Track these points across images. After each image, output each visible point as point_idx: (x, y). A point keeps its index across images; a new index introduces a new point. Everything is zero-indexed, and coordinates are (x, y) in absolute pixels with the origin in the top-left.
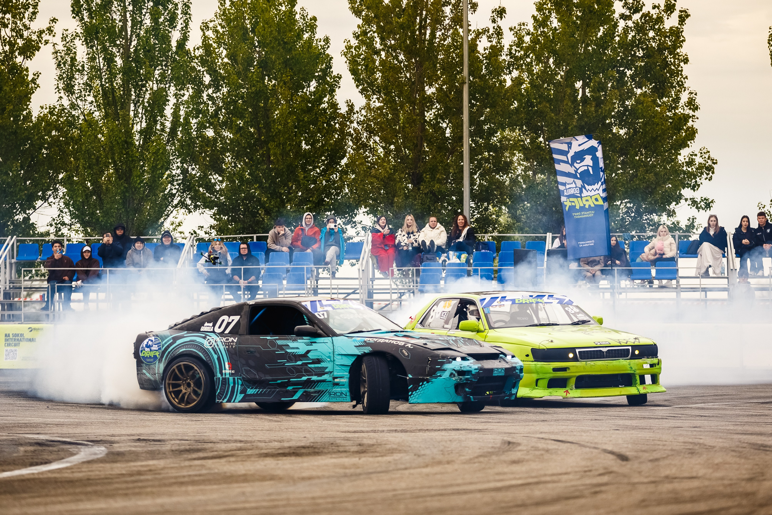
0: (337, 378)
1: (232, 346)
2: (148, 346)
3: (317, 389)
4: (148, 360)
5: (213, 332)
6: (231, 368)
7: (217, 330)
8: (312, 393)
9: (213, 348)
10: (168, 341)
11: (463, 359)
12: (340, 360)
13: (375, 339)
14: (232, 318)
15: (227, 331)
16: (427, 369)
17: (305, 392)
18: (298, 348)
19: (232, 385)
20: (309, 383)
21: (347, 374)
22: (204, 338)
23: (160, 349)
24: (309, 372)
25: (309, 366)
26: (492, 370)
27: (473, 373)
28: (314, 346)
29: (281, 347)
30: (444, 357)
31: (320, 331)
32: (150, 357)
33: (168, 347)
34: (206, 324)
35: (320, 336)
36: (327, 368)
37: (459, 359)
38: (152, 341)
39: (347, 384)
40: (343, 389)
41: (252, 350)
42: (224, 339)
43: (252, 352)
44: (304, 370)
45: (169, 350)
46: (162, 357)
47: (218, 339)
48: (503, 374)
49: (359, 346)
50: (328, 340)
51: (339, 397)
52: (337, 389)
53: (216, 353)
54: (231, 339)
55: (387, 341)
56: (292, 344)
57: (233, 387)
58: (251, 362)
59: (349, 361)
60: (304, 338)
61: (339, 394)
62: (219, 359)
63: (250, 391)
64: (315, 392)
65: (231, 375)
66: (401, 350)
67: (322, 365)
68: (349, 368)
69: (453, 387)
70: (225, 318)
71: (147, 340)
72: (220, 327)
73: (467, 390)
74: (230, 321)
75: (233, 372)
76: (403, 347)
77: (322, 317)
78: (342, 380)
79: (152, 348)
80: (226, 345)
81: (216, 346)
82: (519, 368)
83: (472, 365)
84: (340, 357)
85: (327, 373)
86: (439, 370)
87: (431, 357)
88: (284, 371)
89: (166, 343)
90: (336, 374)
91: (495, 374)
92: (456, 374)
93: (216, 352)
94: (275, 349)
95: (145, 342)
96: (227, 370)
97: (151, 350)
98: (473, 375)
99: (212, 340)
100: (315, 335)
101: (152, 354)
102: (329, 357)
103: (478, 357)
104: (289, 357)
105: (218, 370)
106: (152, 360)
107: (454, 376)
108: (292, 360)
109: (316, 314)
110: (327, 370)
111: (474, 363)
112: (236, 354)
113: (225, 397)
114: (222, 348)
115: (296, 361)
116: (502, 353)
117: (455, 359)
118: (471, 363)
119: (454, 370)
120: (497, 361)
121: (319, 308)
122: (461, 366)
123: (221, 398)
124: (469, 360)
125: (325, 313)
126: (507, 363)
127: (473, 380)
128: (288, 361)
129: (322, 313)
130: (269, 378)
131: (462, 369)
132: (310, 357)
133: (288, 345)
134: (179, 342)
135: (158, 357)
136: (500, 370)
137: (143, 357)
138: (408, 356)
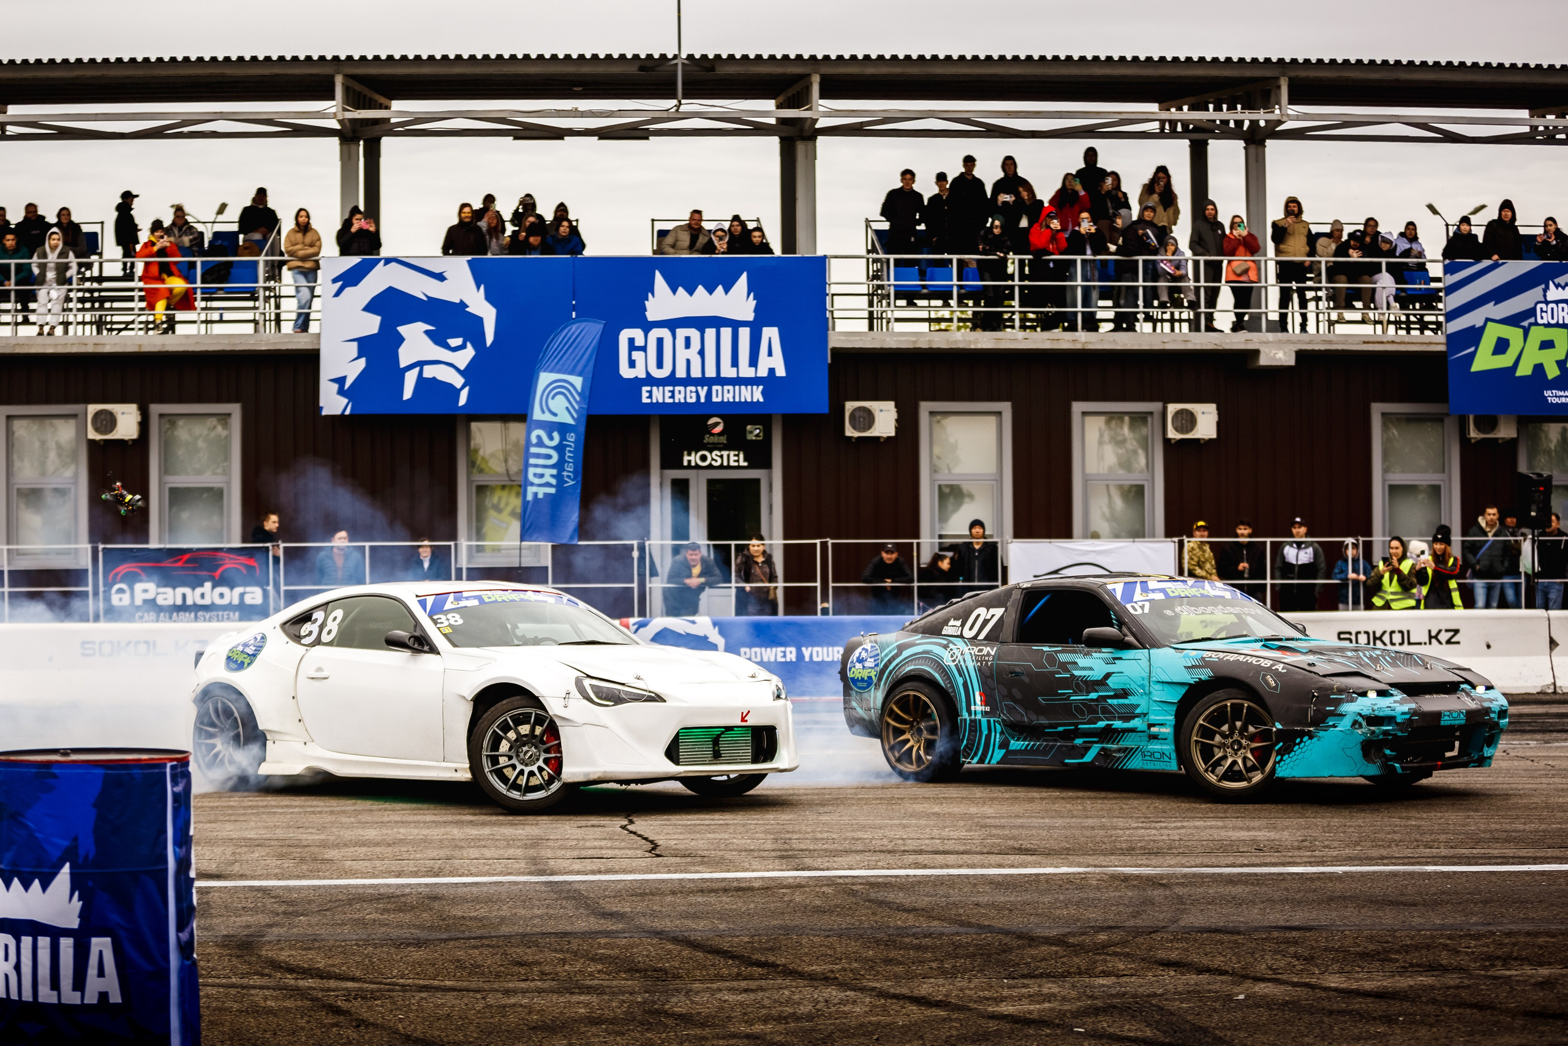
0: (1154, 725)
1: (987, 662)
2: (860, 660)
3: (1123, 744)
5: (961, 636)
6: (985, 702)
7: (968, 634)
8: (1115, 751)
9: (956, 666)
10: (890, 651)
11: (1381, 693)
12: (1160, 693)
13: (1221, 655)
14: (992, 611)
15: (982, 636)
16: (1310, 713)
17: (1103, 749)
18: (1091, 669)
19: (985, 732)
20: (1108, 734)
21: (1170, 718)
22: (946, 647)
23: (877, 665)
24: (1108, 713)
25: (1110, 701)
26: (1438, 715)
27: (1399, 719)
28: (1118, 666)
29: (1064, 666)
30: (1341, 691)
31: (1130, 639)
32: (863, 679)
33: (890, 662)
34: (952, 622)
35: (1129, 646)
36: (1138, 706)
37: (1372, 695)
38: (866, 650)
39: (1171, 738)
40: (1165, 747)
41: (1017, 670)
42: (976, 649)
43: (1017, 674)
44: (1102, 708)
45: (891, 667)
46: (880, 680)
47: (966, 649)
48: (1463, 722)
49: (1193, 667)
50: (1141, 654)
51: (1158, 760)
52: (1155, 746)
53: (961, 675)
54: (986, 650)
55: (1241, 658)
56: (1082, 661)
57: (988, 737)
58: (1016, 692)
59: (1176, 695)
60: (1104, 650)
61: (1157, 755)
62: (965, 685)
63: (1015, 745)
64: (1119, 750)
65: (985, 714)
66: (1266, 675)
67: (1131, 700)
68: (1174, 708)
69: (1359, 747)
70: (982, 611)
71: (859, 650)
72: (971, 629)
73: (1388, 752)
74: (988, 617)
75: (988, 709)
76: (1269, 669)
77: (1140, 611)
78: (1163, 730)
79: (867, 664)
80: (977, 661)
81: (962, 663)
82: (1497, 709)
83: (1399, 705)
84: (1159, 687)
85: (1138, 716)
86: (1333, 714)
87: (1319, 689)
88: (1068, 709)
89: (886, 655)
90: (1153, 718)
91: (1445, 721)
92: (1364, 723)
93: (961, 672)
94: (1055, 669)
95: (856, 653)
96: (978, 707)
97: (864, 667)
98: (1397, 724)
99: (957, 651)
100: (1121, 645)
101: (865, 675)
102: (1142, 686)
103: (1412, 689)
104: (1077, 685)
105: (964, 704)
106: (865, 684)
107: (1361, 726)
108: (1081, 691)
109: (1129, 606)
110: (1138, 711)
111: (1401, 702)
112: (992, 676)
113: (975, 754)
114: (971, 665)
115: (1088, 692)
116: (1467, 682)
117: (1364, 694)
118: (1395, 702)
119: (1360, 715)
120: (1453, 697)
121: (1138, 595)
122: (1376, 707)
123: (969, 754)
124: (1392, 695)
125: (1147, 605)
126: (1473, 700)
127: (1400, 734)
128: (1075, 692)
129: (1140, 604)
130: (1044, 721)
131: (1376, 713)
132: (1111, 685)
133: (1076, 663)
134: (906, 653)
135: (875, 680)
136: (1455, 715)
137: (853, 679)
138: (1275, 688)
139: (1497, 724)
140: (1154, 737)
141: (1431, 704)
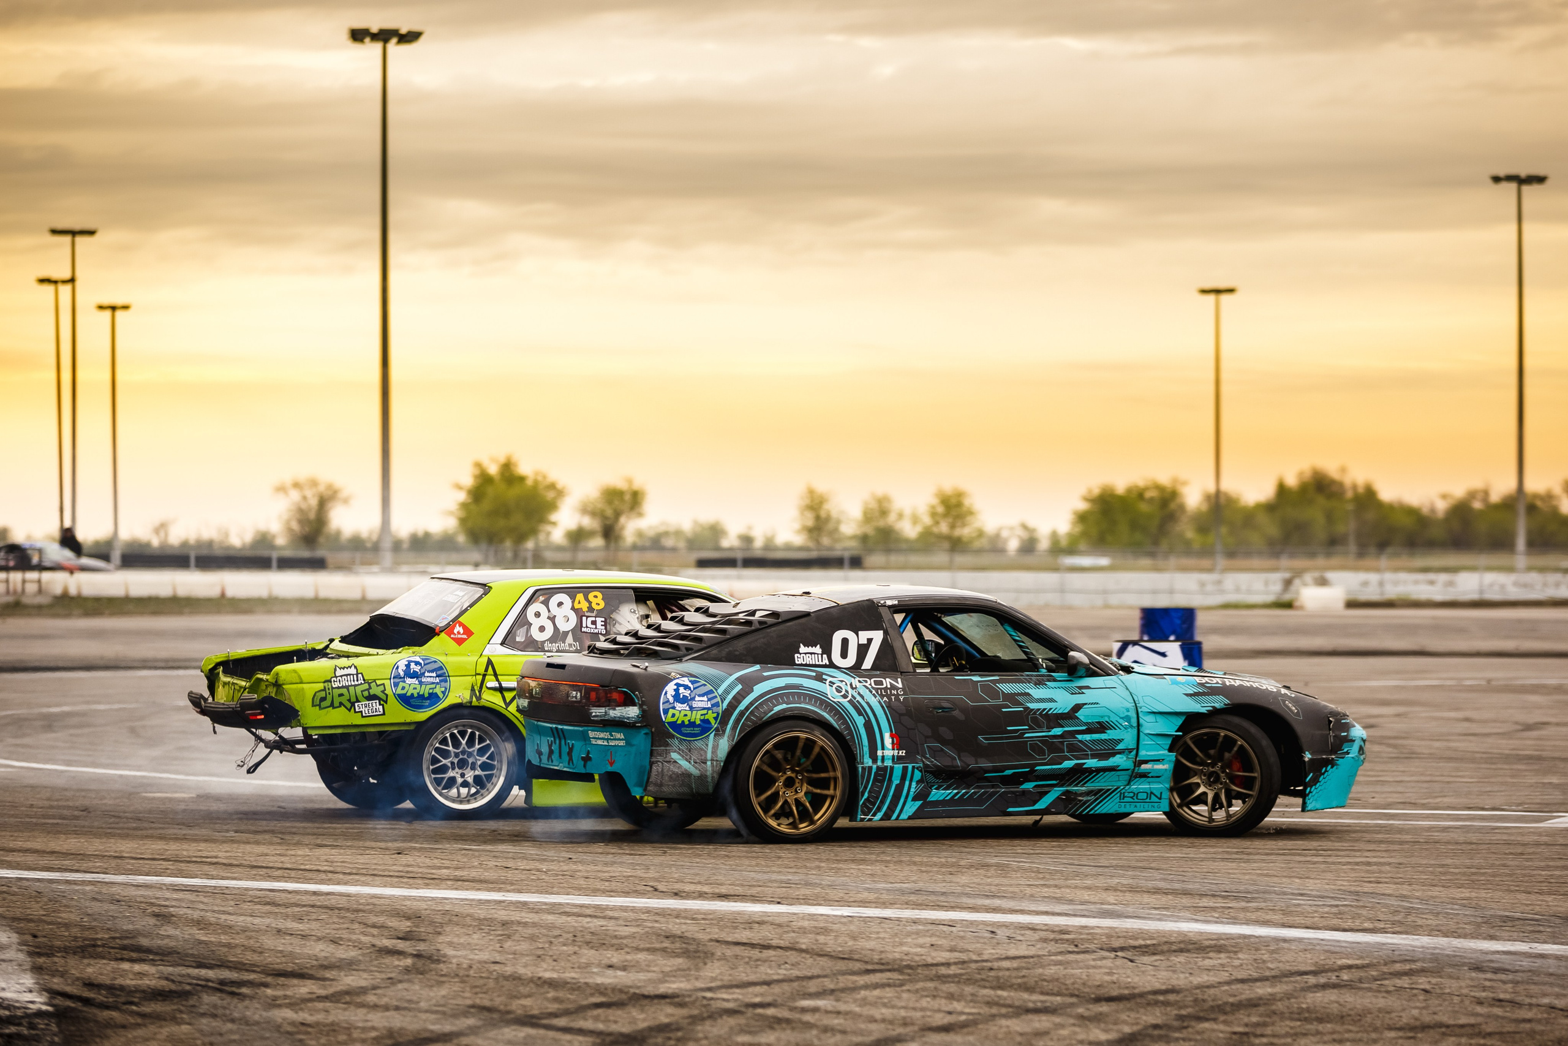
0: (1146, 762)
2: (679, 699)
3: (1091, 786)
4: (688, 730)
5: (832, 665)
6: (897, 746)
8: (1082, 794)
9: (850, 702)
10: (730, 687)
12: (1152, 725)
14: (863, 634)
15: (868, 664)
16: (1330, 740)
17: (1064, 793)
18: (1051, 700)
19: (896, 781)
20: (1079, 774)
21: (1167, 754)
22: (819, 678)
23: (715, 705)
24: (1078, 750)
25: (1080, 737)
28: (1085, 695)
29: (1012, 698)
32: (692, 724)
33: (736, 700)
36: (1120, 741)
39: (1169, 774)
40: (1154, 786)
41: (945, 704)
44: (1069, 745)
46: (723, 723)
47: (855, 682)
51: (1143, 801)
52: (1141, 786)
53: (860, 714)
54: (887, 682)
55: (1241, 683)
56: (1037, 692)
57: (900, 788)
58: (944, 731)
59: (1171, 727)
60: (1060, 678)
61: (1144, 796)
62: (868, 725)
63: (937, 795)
64: (1089, 793)
65: (897, 760)
66: (1284, 702)
67: (1110, 735)
68: (1169, 741)
72: (844, 654)
75: (902, 753)
78: (1159, 766)
79: (692, 704)
80: (882, 696)
81: (859, 698)
84: (1151, 718)
85: (1121, 752)
86: (1346, 740)
87: (1331, 714)
88: (1020, 748)
90: (1144, 754)
93: (860, 711)
94: (1000, 702)
96: (888, 750)
97: (691, 709)
99: (842, 685)
101: (697, 717)
102: (1127, 718)
104: (1035, 720)
105: (866, 749)
106: (697, 730)
108: (1040, 726)
110: (1120, 747)
112: (909, 714)
113: (879, 809)
114: (874, 701)
115: (1050, 728)
123: (870, 810)
128: (1031, 728)
130: (985, 764)
132: (1082, 718)
133: (1028, 694)
134: (759, 689)
135: (715, 724)
137: (673, 725)
138: (1298, 714)
140: (1144, 775)
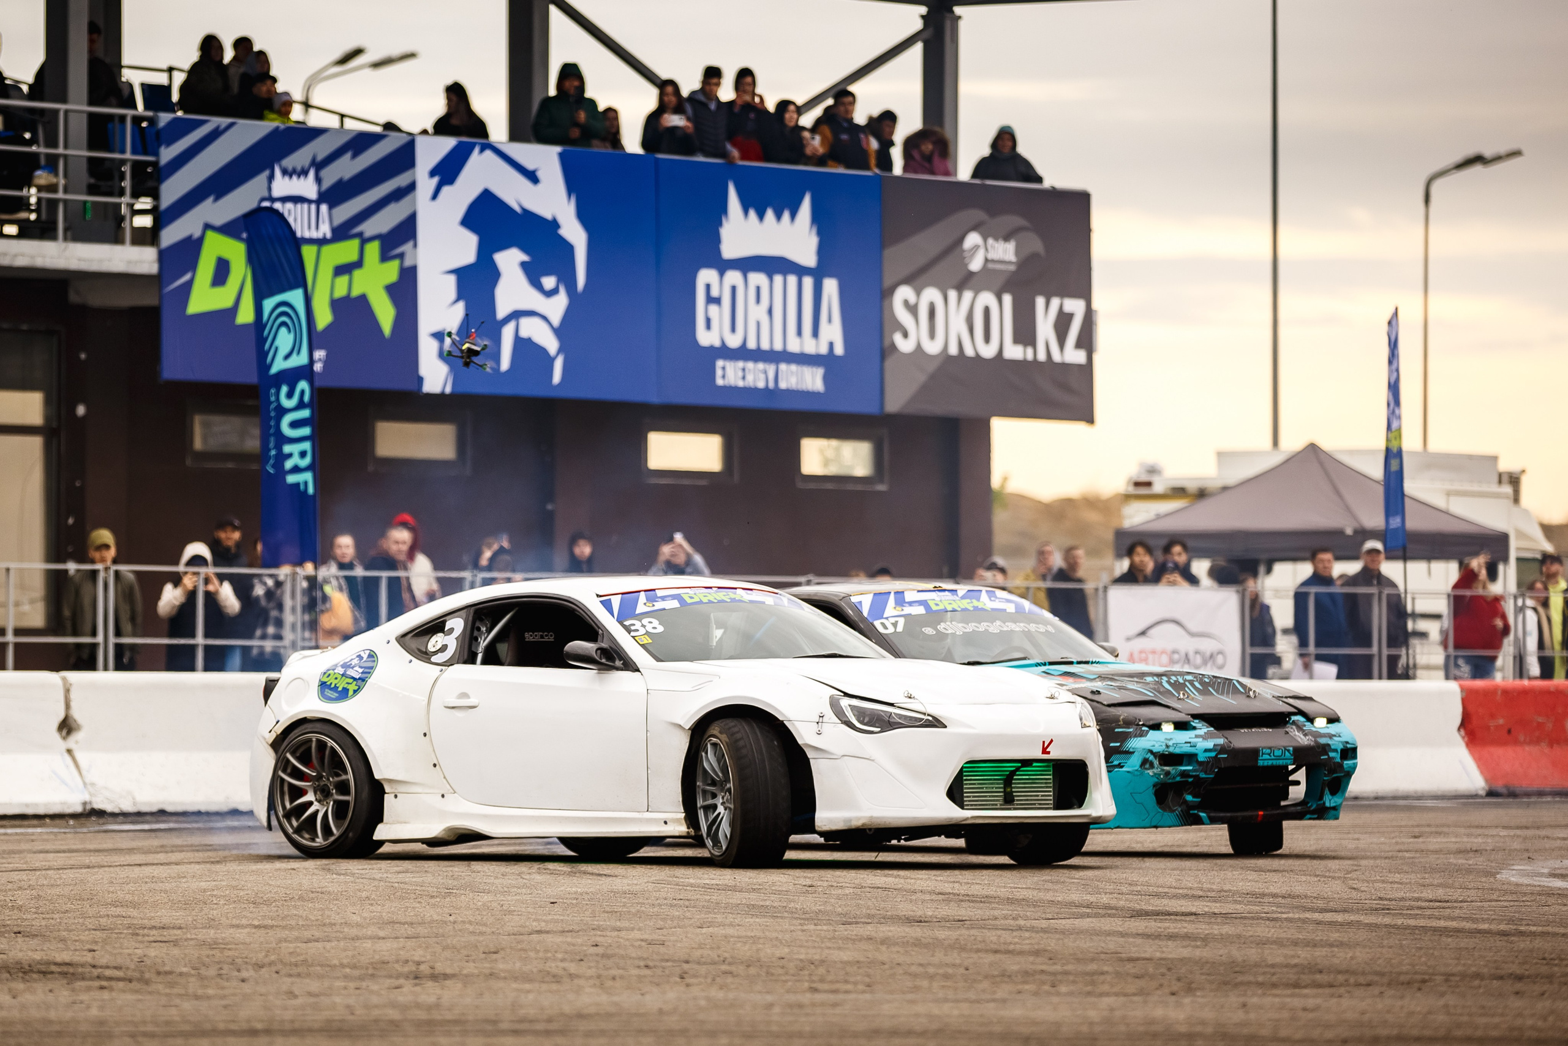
11: (1180, 726)
26: (1255, 753)
27: (1201, 758)
30: (1128, 723)
37: (1168, 728)
69: (1151, 791)
73: (1189, 798)
77: (891, 630)
82: (1340, 747)
83: (1202, 741)
91: (1264, 761)
92: (1156, 763)
98: (1201, 763)
103: (1220, 722)
107: (1152, 766)
109: (877, 624)
111: (1205, 737)
116: (1300, 712)
117: (1157, 727)
118: (1197, 736)
119: (1151, 752)
120: (1281, 731)
121: (891, 609)
122: (1170, 743)
124: (1194, 728)
125: (901, 621)
126: (1305, 735)
127: (1203, 775)
129: (893, 620)
131: (1171, 750)
136: (1278, 753)
139: (1341, 765)
141: (1244, 739)
